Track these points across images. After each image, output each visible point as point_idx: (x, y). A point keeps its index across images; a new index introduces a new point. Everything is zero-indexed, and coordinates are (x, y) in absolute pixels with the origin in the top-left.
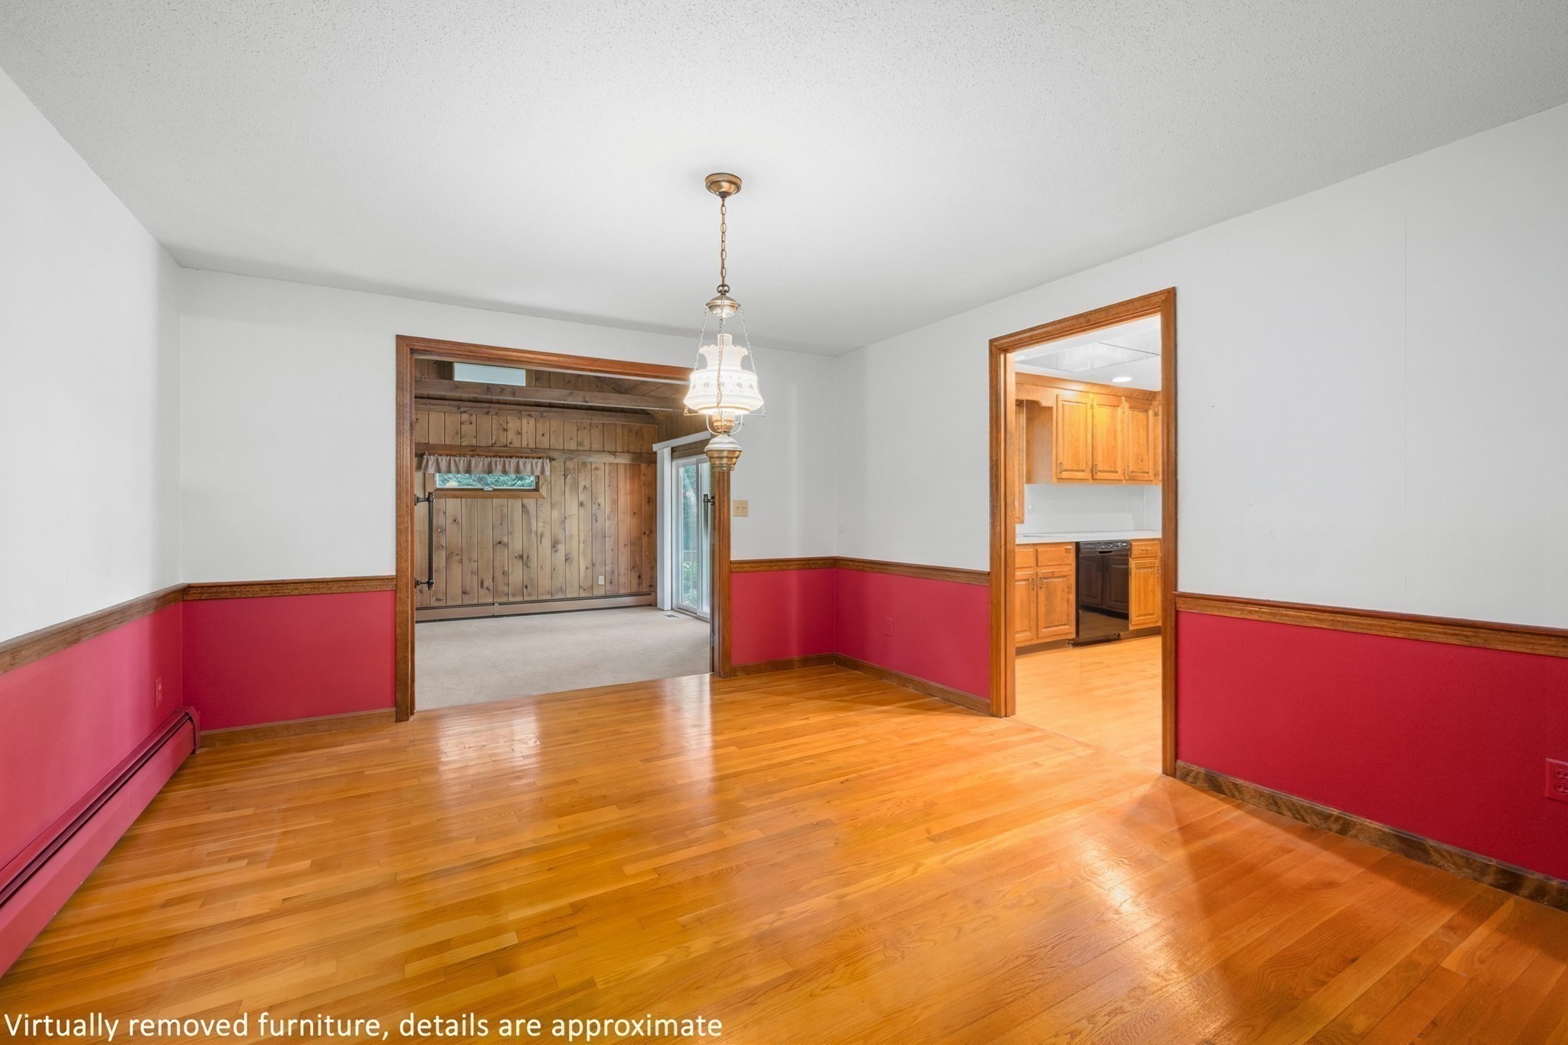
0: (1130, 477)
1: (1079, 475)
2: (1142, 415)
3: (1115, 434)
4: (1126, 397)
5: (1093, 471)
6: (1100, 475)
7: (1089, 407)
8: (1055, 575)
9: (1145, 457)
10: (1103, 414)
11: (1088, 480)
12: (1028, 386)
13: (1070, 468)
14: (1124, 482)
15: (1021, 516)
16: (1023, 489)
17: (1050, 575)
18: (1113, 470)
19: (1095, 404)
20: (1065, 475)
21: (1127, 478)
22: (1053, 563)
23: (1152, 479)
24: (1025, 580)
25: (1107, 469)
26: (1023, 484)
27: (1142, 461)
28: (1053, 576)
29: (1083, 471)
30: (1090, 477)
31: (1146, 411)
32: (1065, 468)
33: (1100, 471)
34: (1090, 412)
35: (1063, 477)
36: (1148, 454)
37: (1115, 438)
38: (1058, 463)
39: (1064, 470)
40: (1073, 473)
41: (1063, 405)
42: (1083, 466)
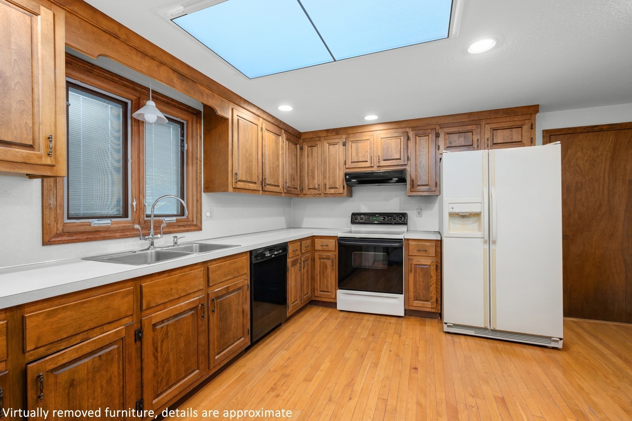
0: (287, 190)
1: (252, 186)
2: (293, 146)
3: (278, 156)
4: (285, 130)
5: (263, 183)
6: (268, 188)
7: (260, 129)
8: (231, 290)
9: (296, 178)
10: (269, 137)
11: (259, 191)
12: (202, 88)
13: (244, 179)
14: (283, 194)
15: (198, 224)
16: (201, 197)
17: (224, 292)
18: (276, 184)
19: (264, 128)
20: (240, 185)
21: (285, 191)
22: (228, 278)
23: (299, 193)
24: (191, 309)
25: (273, 184)
26: (201, 192)
27: (294, 180)
28: (228, 291)
29: (255, 183)
30: (260, 189)
31: (296, 144)
32: (240, 179)
33: (268, 184)
34: (260, 133)
35: (238, 187)
36: (297, 175)
37: (278, 159)
38: (234, 173)
39: (240, 181)
40: (247, 184)
41: (238, 120)
42: (255, 179)
